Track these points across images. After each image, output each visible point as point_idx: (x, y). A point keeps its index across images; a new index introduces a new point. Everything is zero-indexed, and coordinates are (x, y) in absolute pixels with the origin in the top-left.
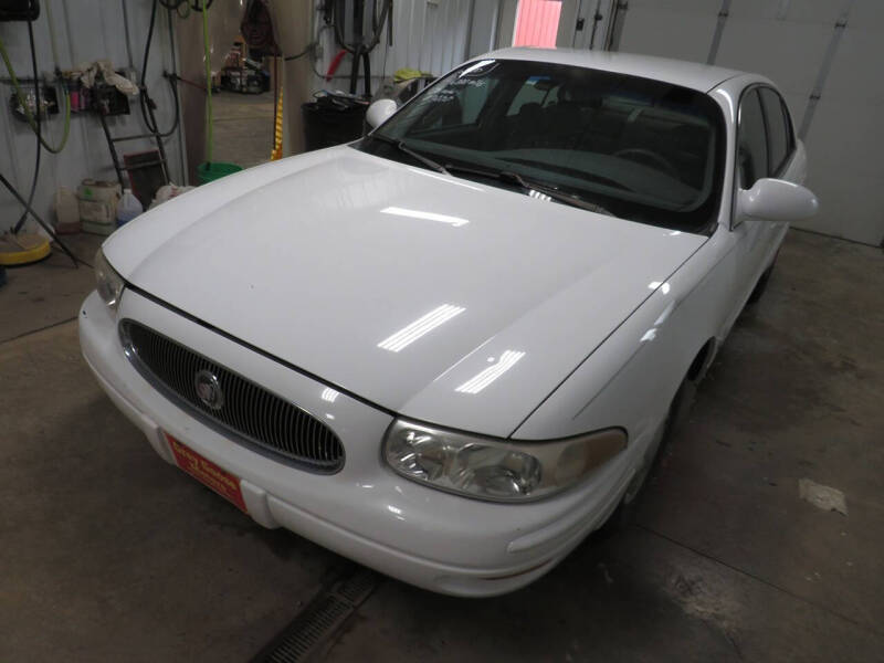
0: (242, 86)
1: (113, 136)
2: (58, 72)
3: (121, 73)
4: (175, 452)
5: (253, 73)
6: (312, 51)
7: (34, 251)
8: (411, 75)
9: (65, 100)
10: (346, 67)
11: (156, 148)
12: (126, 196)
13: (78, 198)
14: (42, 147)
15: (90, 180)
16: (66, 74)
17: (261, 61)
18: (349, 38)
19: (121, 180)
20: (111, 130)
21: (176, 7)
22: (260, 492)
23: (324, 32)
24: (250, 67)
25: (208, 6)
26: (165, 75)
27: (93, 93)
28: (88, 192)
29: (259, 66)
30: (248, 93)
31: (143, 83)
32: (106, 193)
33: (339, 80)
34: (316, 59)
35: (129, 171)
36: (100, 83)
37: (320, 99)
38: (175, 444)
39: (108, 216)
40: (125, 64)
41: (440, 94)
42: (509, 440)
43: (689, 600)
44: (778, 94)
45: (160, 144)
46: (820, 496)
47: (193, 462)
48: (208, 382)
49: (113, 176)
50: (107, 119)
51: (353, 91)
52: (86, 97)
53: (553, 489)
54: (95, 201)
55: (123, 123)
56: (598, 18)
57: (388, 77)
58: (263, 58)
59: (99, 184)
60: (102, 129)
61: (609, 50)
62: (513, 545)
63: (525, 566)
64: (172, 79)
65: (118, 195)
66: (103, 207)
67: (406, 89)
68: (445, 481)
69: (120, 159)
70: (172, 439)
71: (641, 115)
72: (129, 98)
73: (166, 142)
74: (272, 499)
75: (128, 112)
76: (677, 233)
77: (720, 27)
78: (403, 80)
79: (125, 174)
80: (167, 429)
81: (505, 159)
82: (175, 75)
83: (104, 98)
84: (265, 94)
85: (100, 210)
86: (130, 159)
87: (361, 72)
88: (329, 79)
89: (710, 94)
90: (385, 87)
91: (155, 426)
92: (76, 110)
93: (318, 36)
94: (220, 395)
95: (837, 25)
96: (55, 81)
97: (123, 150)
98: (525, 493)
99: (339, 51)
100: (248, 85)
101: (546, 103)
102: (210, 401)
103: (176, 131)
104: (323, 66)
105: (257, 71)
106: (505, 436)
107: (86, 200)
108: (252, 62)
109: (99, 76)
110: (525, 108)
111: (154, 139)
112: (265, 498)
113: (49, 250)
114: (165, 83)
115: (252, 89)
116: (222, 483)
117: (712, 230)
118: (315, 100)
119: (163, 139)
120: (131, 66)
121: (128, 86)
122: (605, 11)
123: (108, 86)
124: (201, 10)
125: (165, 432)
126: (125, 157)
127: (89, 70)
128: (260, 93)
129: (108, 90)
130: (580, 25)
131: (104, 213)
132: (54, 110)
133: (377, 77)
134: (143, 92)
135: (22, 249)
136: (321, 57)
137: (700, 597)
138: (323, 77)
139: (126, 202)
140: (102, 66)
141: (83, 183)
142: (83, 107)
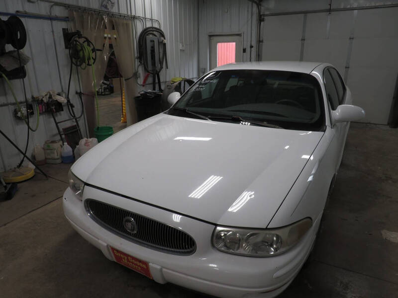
0: (102, 92)
1: (57, 121)
2: (33, 97)
3: (59, 94)
4: (115, 255)
5: (106, 86)
6: (136, 75)
7: (28, 175)
8: (178, 80)
9: (36, 109)
10: (150, 80)
11: (75, 124)
12: (65, 146)
13: (43, 149)
14: (30, 130)
15: (49, 141)
16: (37, 98)
17: (109, 81)
18: (150, 68)
19: (62, 139)
20: (56, 118)
21: (80, 65)
22: (159, 267)
23: (140, 67)
24: (105, 84)
25: (94, 63)
26: (77, 93)
27: (48, 105)
28: (49, 146)
29: (108, 83)
30: (105, 95)
31: (68, 97)
32: (57, 146)
33: (148, 85)
34: (137, 78)
35: (65, 135)
36: (50, 100)
37: (141, 94)
38: (115, 251)
39: (57, 155)
40: (60, 91)
41: (198, 87)
42: (266, 229)
43: (348, 292)
44: (336, 70)
45: (77, 122)
46: (392, 237)
47: (124, 258)
48: (130, 221)
49: (58, 137)
50: (54, 114)
51: (154, 89)
52: (45, 106)
53: (287, 248)
54: (52, 150)
55: (61, 115)
56: (251, 47)
57: (168, 81)
58: (110, 80)
59: (53, 142)
60: (53, 119)
61: (258, 61)
62: (275, 275)
63: (279, 285)
64: (80, 94)
65: (61, 145)
66: (55, 151)
67: (177, 86)
68: (241, 251)
69: (61, 130)
70: (113, 249)
71: (279, 84)
72: (63, 104)
73: (79, 120)
74: (164, 270)
75: (63, 110)
76: (310, 132)
77: (303, 45)
78: (175, 82)
79: (63, 136)
80: (111, 245)
81: (232, 111)
82: (81, 92)
83: (52, 106)
84: (112, 95)
85: (54, 153)
86: (65, 130)
87: (157, 81)
88: (143, 86)
89: (311, 74)
90: (168, 86)
91: (106, 245)
92: (41, 112)
93: (138, 69)
94: (136, 227)
95: (350, 38)
96: (32, 101)
97: (62, 126)
98: (277, 251)
99: (147, 73)
100: (104, 91)
101: (239, 84)
102: (131, 230)
103: (83, 116)
104: (141, 81)
105: (108, 85)
106: (265, 227)
107: (47, 150)
108: (105, 82)
109: (50, 97)
110: (232, 88)
111: (74, 120)
112: (161, 270)
113: (34, 173)
114: (77, 96)
115: (107, 93)
116: (139, 266)
117: (324, 129)
118: (139, 95)
119: (78, 119)
120: (63, 91)
121: (62, 99)
122: (254, 44)
123: (54, 101)
124: (91, 65)
125: (110, 246)
126: (63, 129)
127: (46, 95)
128: (110, 94)
129: (55, 102)
130: (244, 51)
131: (56, 154)
132: (32, 113)
133: (163, 82)
134: (69, 101)
135: (23, 175)
136: (140, 77)
137: (352, 290)
138: (141, 85)
139: (65, 149)
140: (51, 93)
141: (46, 143)
142: (44, 111)
